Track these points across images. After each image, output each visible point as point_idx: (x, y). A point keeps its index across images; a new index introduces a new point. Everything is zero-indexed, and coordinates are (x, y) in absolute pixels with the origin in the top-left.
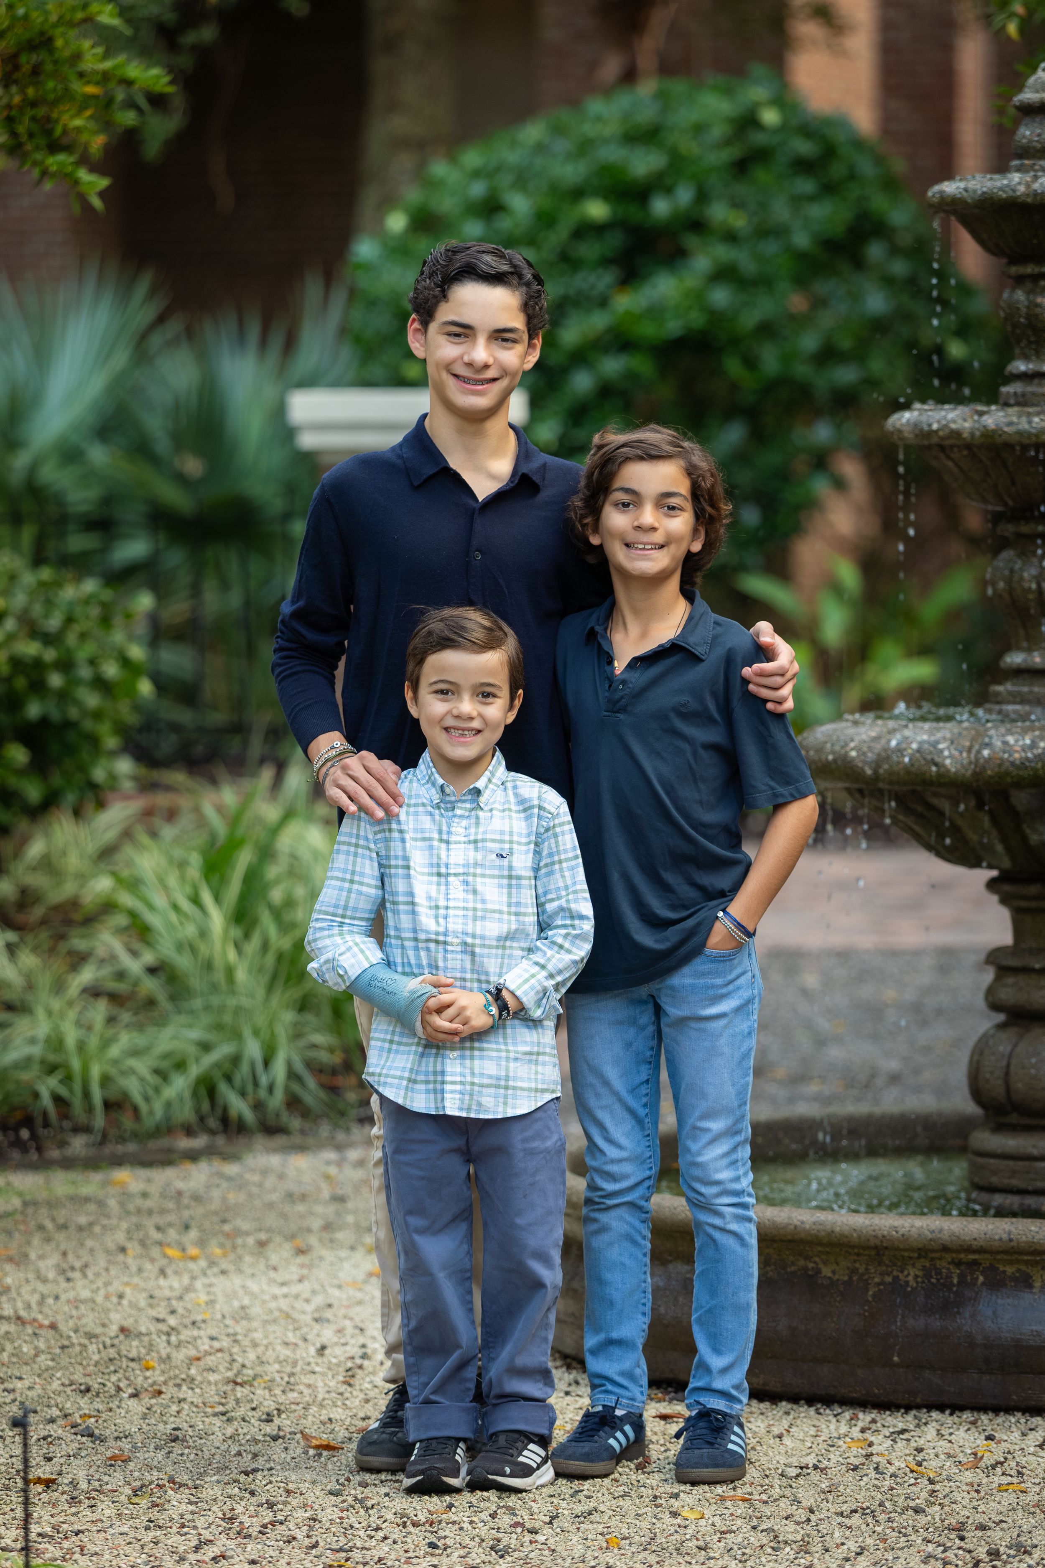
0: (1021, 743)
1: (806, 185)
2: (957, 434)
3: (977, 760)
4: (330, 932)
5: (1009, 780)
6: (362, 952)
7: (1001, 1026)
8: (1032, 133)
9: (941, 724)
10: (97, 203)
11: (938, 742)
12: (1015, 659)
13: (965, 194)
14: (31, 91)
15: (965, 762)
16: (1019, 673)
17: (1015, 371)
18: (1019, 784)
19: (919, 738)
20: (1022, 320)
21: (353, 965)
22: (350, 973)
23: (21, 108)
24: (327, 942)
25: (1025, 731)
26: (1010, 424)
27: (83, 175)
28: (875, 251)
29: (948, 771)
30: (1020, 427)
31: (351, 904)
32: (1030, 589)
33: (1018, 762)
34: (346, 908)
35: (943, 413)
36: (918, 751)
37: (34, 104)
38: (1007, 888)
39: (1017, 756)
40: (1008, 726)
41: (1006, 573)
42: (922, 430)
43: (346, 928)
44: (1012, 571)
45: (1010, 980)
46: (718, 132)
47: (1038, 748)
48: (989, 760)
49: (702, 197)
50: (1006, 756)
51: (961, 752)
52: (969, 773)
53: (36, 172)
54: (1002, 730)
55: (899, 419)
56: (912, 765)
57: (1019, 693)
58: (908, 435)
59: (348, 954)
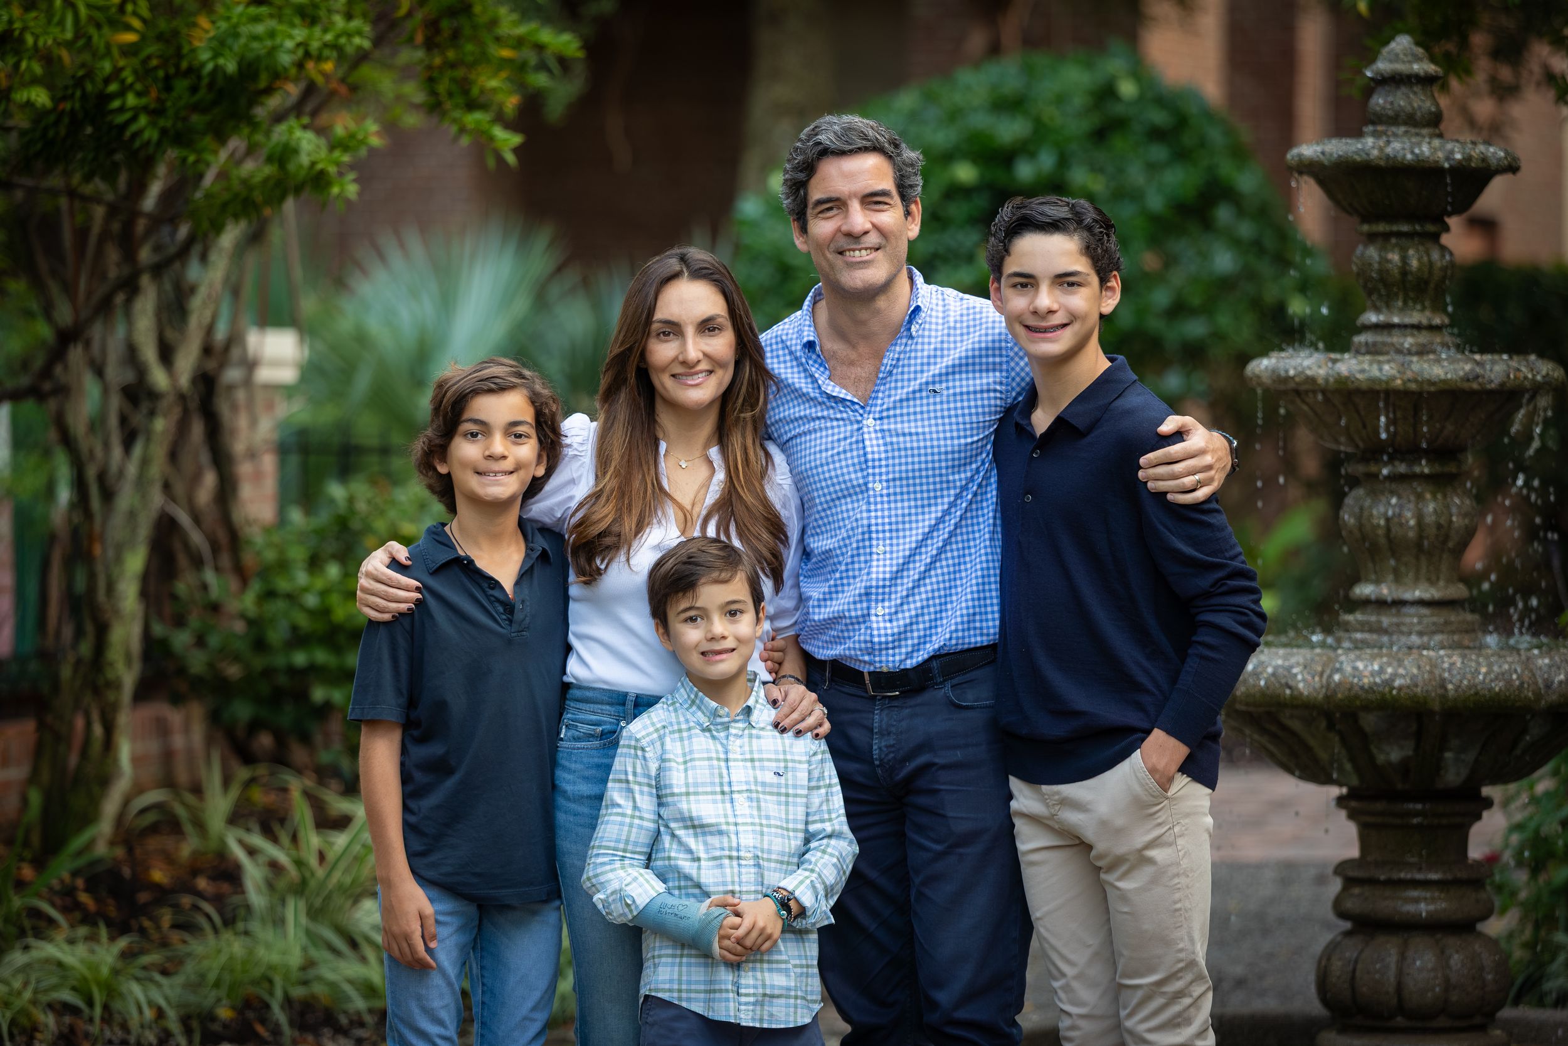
0: (1370, 668)
1: (1159, 152)
2: (1312, 380)
3: (1328, 684)
4: (612, 867)
5: (1358, 703)
6: (648, 882)
7: (1348, 934)
8: (1385, 102)
9: (1295, 650)
10: (510, 158)
11: (1292, 667)
12: (1365, 590)
13: (1321, 156)
14: (451, 54)
15: (1317, 686)
16: (1365, 603)
17: (1366, 323)
18: (1367, 707)
19: (1274, 663)
20: (1374, 275)
21: (640, 895)
22: (638, 902)
23: (441, 68)
24: (610, 876)
25: (1373, 658)
26: (1362, 371)
27: (499, 133)
28: (1223, 214)
29: (1301, 694)
30: (1372, 374)
31: (632, 839)
32: (1379, 525)
33: (1366, 687)
34: (627, 842)
35: (1299, 360)
36: (1274, 674)
37: (453, 66)
38: (1353, 804)
39: (1366, 680)
40: (1358, 652)
41: (1357, 510)
42: (1279, 376)
43: (627, 862)
44: (1361, 509)
45: (1356, 891)
46: (1079, 101)
47: (1385, 673)
48: (1340, 683)
49: (1063, 162)
50: (1356, 680)
51: (1313, 678)
52: (1321, 696)
53: (454, 129)
54: (1352, 656)
55: (1258, 366)
56: (1268, 688)
57: (1368, 622)
58: (1266, 380)
59: (634, 884)
